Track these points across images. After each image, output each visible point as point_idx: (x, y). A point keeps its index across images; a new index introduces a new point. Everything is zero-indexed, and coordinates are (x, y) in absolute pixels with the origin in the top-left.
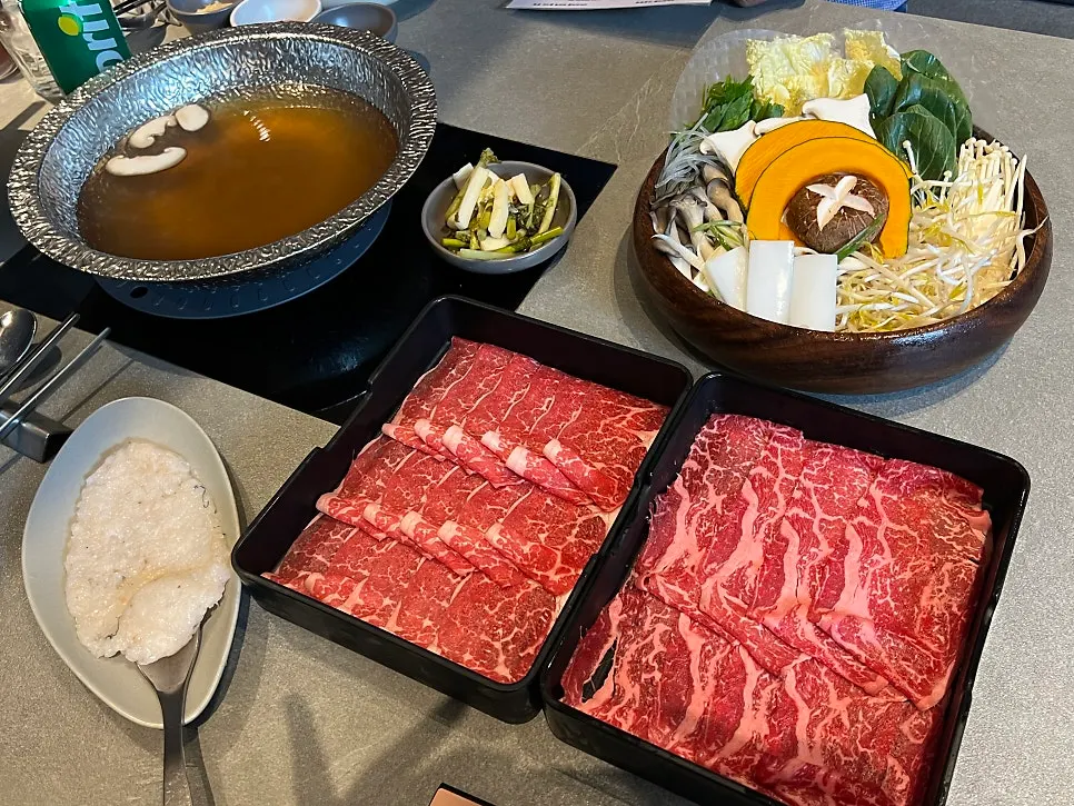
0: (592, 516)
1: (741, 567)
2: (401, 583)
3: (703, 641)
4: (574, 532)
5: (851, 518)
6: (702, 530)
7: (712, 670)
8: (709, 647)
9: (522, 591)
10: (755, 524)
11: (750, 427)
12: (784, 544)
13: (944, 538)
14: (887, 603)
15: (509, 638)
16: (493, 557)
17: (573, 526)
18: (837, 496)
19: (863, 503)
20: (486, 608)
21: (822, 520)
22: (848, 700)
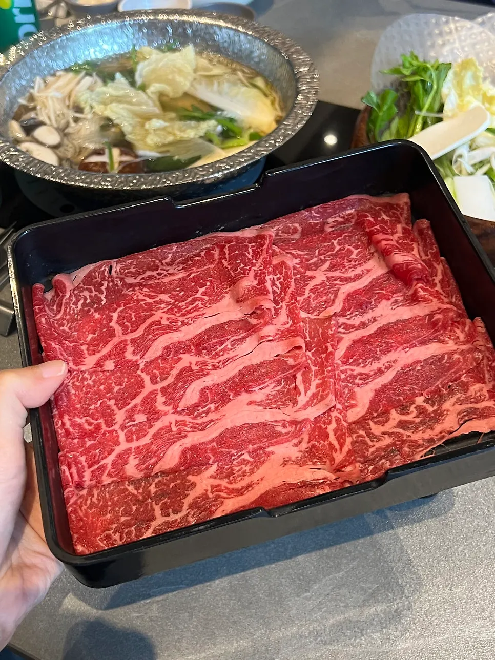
1: (260, 408)
6: (247, 468)
7: (376, 366)
8: (358, 381)
10: (203, 430)
12: (207, 392)
19: (110, 365)
22: (309, 273)
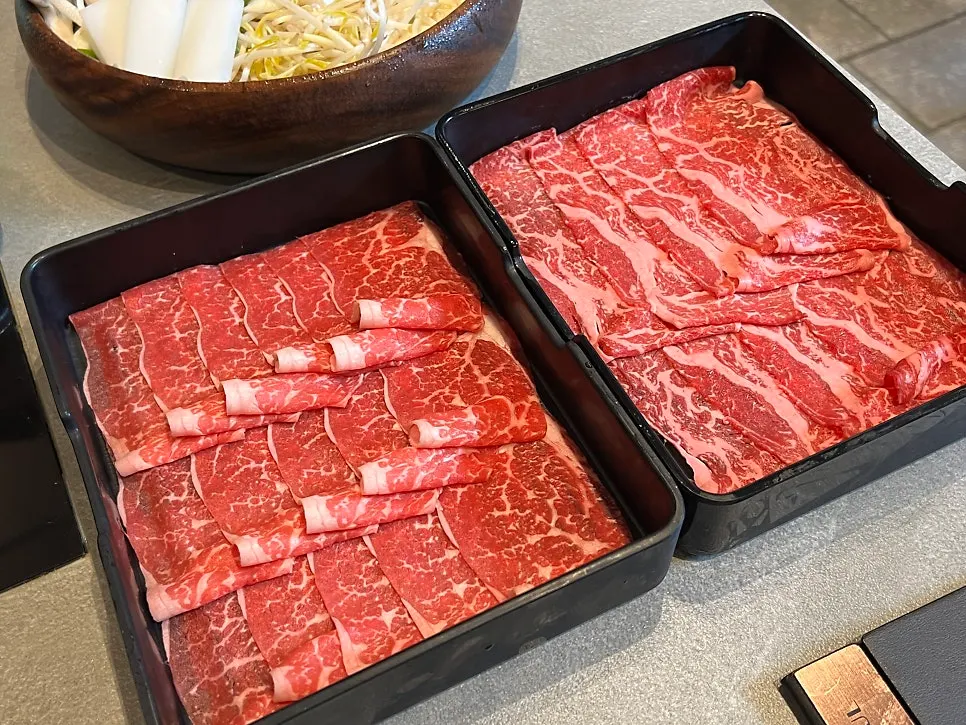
0: (472, 346)
1: (654, 270)
3: (711, 352)
4: (477, 372)
5: (672, 165)
6: (582, 272)
8: (721, 353)
9: (507, 465)
10: (614, 230)
12: (658, 224)
14: (784, 198)
16: (446, 460)
17: (468, 369)
19: (664, 147)
21: (656, 184)
22: (861, 289)
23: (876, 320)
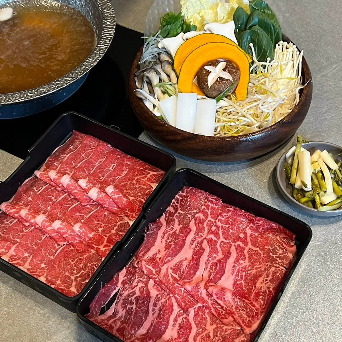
0: (125, 221)
1: (181, 260)
2: (34, 246)
3: (158, 293)
4: (115, 228)
5: (234, 242)
6: (168, 241)
7: (158, 307)
8: (159, 296)
9: (87, 254)
10: (192, 240)
11: (200, 194)
12: (202, 251)
13: (274, 256)
14: (242, 283)
15: (78, 275)
16: (76, 238)
17: (115, 226)
18: (231, 231)
19: (242, 235)
20: (70, 261)
21: (222, 242)
22: (215, 326)
23: (202, 336)
